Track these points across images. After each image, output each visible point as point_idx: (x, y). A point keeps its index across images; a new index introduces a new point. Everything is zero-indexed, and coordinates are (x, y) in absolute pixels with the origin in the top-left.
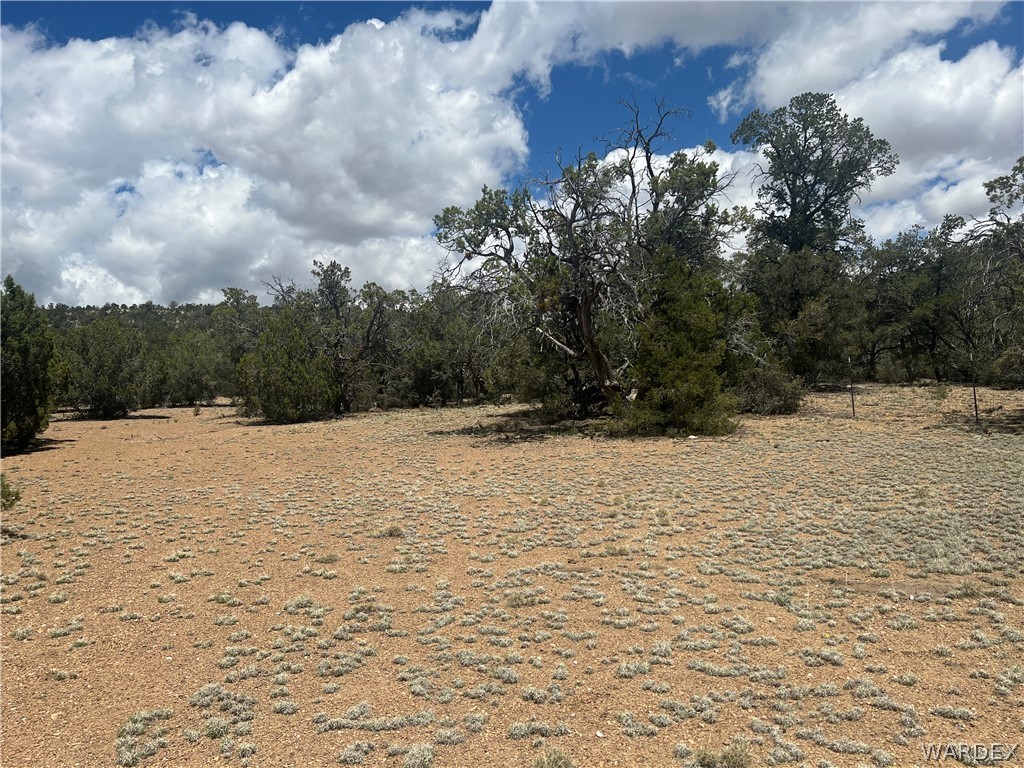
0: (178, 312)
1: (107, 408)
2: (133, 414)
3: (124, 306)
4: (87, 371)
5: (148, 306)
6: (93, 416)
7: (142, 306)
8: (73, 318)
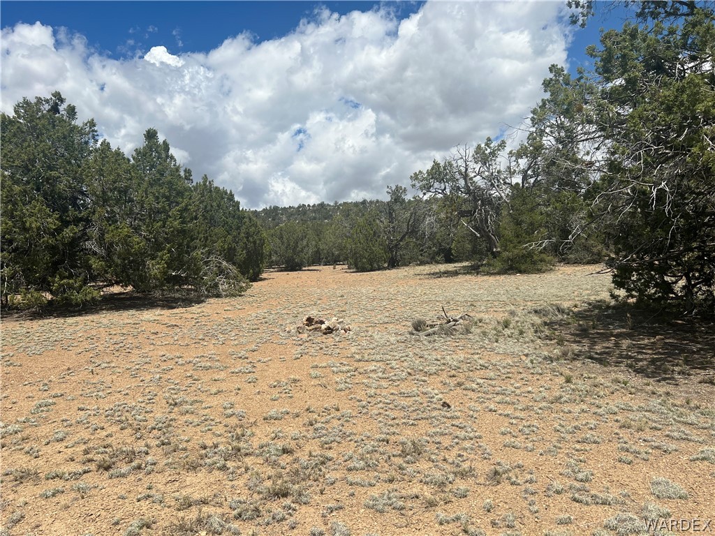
0: (339, 208)
1: (293, 266)
2: (304, 269)
3: (309, 205)
4: (283, 247)
5: (322, 205)
6: (286, 270)
7: (319, 205)
8: (282, 214)
